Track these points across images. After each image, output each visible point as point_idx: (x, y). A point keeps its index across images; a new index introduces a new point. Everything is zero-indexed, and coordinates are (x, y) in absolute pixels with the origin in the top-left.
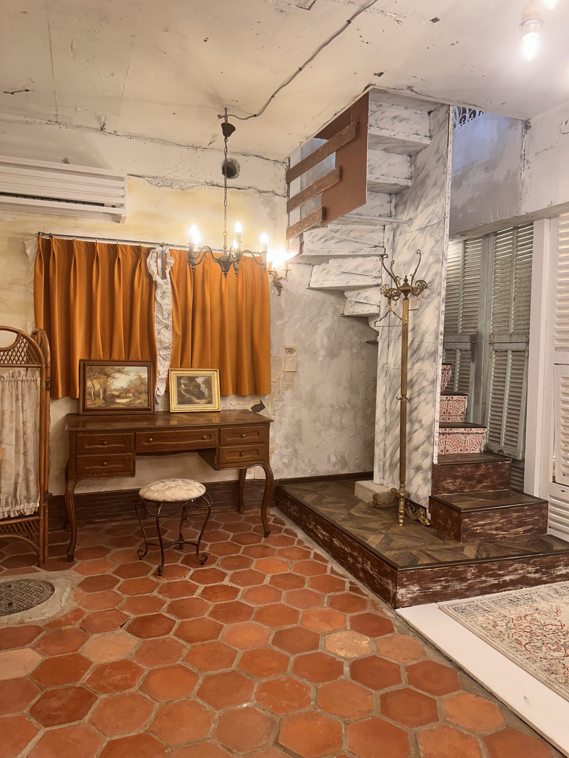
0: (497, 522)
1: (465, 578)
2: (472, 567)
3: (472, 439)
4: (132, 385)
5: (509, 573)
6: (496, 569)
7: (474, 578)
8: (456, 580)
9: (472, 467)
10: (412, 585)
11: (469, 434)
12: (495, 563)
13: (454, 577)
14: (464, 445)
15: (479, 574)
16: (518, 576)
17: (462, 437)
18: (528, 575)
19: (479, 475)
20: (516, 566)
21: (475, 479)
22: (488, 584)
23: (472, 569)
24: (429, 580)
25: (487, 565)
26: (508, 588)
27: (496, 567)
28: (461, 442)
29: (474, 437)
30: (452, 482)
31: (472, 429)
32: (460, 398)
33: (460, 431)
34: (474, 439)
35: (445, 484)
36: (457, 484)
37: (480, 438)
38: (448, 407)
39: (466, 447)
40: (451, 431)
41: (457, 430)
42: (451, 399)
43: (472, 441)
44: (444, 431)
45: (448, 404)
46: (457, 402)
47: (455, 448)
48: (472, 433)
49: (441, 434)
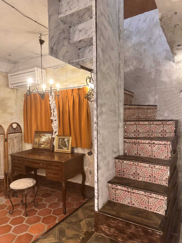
4: (46, 141)
9: (123, 224)
11: (151, 197)
14: (147, 204)
17: (146, 198)
19: (129, 232)
21: (127, 234)
28: (145, 201)
29: (157, 201)
30: (108, 229)
31: (152, 194)
32: (161, 167)
33: (141, 193)
34: (156, 202)
35: (103, 228)
36: (112, 232)
37: (163, 203)
38: (152, 172)
39: (150, 206)
40: (133, 191)
41: (138, 191)
42: (153, 167)
43: (155, 203)
44: (127, 190)
45: (152, 170)
46: (160, 170)
47: (140, 204)
48: (153, 197)
49: (125, 191)
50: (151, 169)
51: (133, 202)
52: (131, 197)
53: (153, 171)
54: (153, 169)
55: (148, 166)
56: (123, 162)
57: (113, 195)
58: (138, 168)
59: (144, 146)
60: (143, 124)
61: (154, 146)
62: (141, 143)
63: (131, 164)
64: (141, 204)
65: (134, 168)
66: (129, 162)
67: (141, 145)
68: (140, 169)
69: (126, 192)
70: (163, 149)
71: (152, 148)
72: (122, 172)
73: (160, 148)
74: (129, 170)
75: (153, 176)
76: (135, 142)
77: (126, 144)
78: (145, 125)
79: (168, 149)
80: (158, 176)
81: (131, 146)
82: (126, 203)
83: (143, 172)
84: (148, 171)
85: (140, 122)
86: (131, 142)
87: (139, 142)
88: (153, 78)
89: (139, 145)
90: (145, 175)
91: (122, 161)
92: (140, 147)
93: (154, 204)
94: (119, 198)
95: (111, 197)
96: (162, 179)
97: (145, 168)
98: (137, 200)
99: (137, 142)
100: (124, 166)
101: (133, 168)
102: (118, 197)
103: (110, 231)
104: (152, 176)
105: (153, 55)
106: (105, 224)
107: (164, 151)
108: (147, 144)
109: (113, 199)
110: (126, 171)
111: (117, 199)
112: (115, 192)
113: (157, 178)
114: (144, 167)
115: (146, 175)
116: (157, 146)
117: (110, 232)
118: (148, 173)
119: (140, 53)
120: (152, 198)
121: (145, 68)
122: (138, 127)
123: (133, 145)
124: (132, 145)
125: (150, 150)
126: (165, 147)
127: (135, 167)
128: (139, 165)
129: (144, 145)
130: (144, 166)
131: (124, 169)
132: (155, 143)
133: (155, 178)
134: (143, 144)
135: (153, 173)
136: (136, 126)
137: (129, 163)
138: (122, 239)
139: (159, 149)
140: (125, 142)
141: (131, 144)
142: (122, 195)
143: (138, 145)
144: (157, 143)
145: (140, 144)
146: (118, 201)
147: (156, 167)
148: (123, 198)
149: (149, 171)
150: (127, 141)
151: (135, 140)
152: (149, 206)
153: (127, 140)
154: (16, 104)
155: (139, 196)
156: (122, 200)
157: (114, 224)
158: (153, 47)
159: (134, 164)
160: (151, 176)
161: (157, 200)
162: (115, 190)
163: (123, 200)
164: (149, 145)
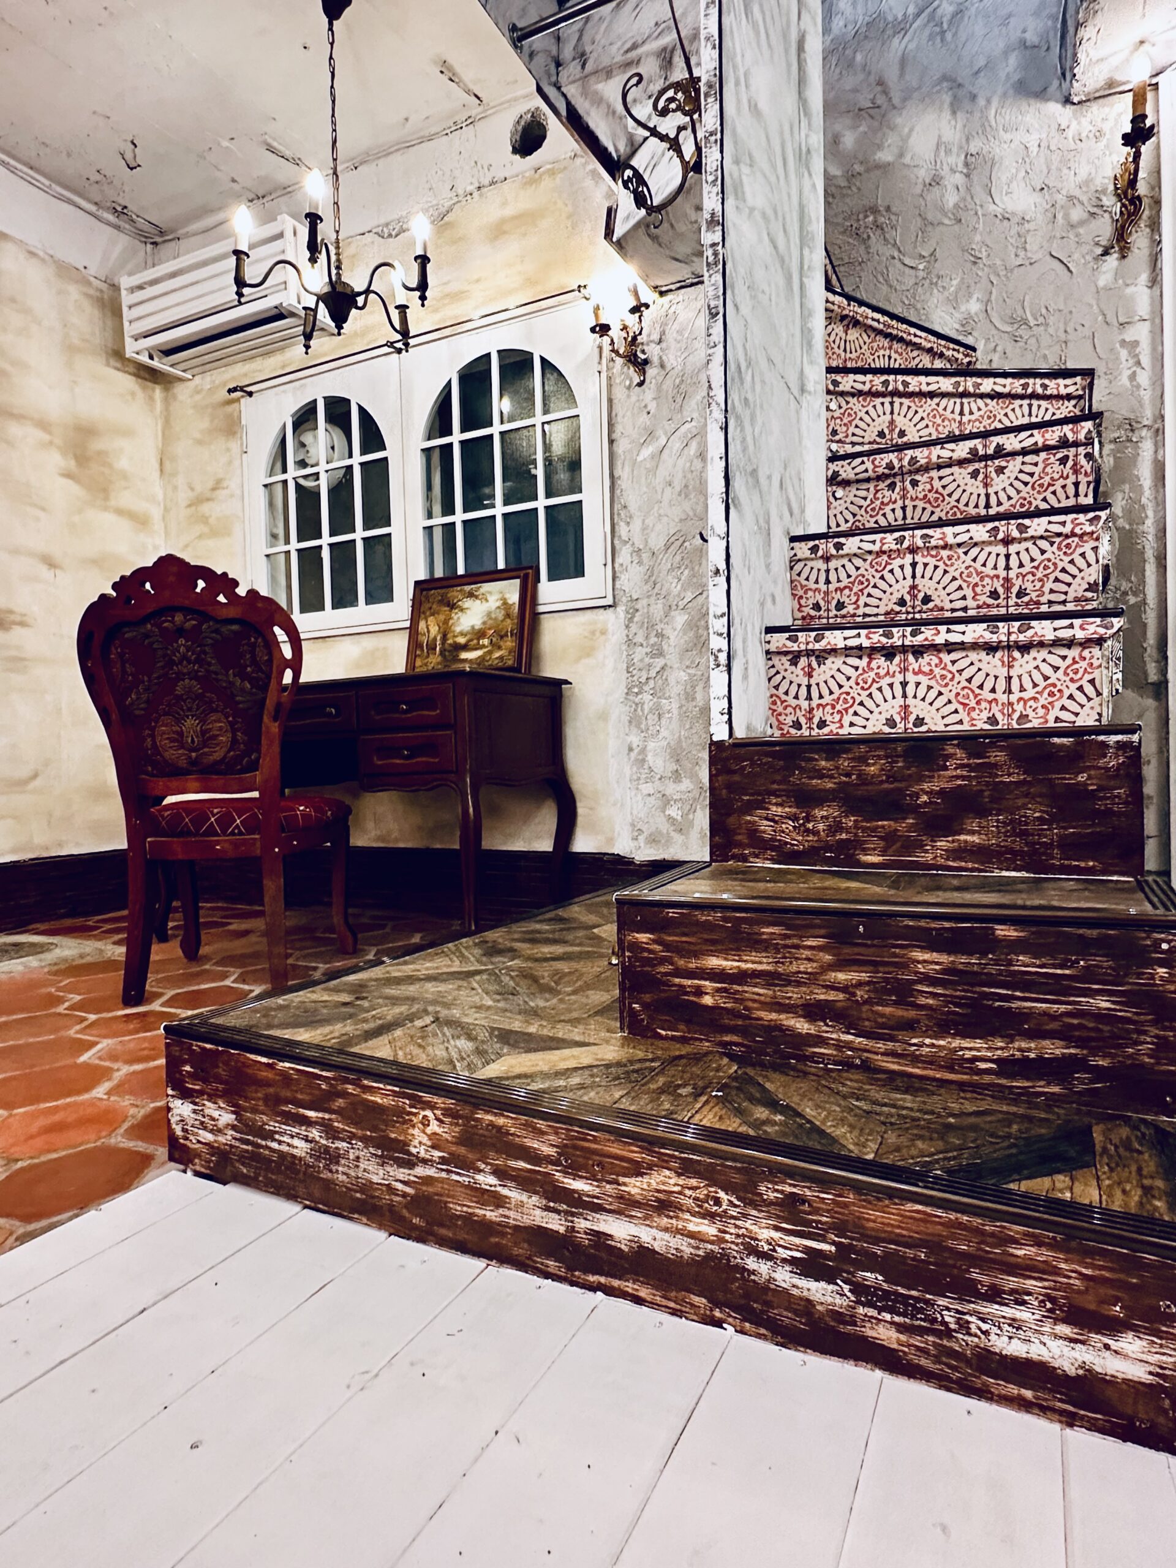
0: (813, 978)
1: (402, 1146)
2: (432, 1107)
3: (1047, 670)
5: (626, 1206)
6: (549, 1161)
7: (443, 1161)
8: (365, 1140)
9: (892, 757)
10: (212, 1098)
11: (1025, 648)
12: (541, 1124)
13: (356, 1124)
14: (1003, 698)
15: (462, 1150)
16: (686, 1248)
17: (993, 664)
18: (751, 1263)
19: (930, 793)
20: (664, 1180)
21: (914, 810)
22: (514, 1217)
23: (428, 1113)
24: (266, 1099)
25: (501, 1121)
26: (629, 1286)
27: (551, 1151)
28: (988, 685)
29: (1057, 661)
30: (795, 819)
31: (1033, 623)
32: (1063, 524)
33: (968, 638)
34: (1056, 669)
35: (765, 822)
36: (821, 827)
37: (1096, 663)
38: (1007, 568)
39: (1019, 708)
40: (919, 640)
41: (949, 631)
42: (1015, 534)
43: (1046, 678)
44: (884, 640)
45: (1008, 556)
46: (1052, 544)
47: (956, 711)
48: (1041, 644)
49: (872, 651)
50: (1001, 549)
51: (918, 709)
52: (904, 684)
53: (1014, 562)
54: (1013, 549)
55: (985, 537)
56: (839, 546)
57: (794, 703)
58: (926, 565)
59: (944, 482)
60: (925, 388)
61: (1000, 470)
62: (926, 469)
63: (885, 548)
64: (965, 705)
65: (902, 567)
66: (874, 542)
67: (922, 478)
68: (936, 567)
69: (874, 664)
70: (1047, 479)
71: (986, 485)
72: (834, 612)
73: (1032, 475)
74: (875, 586)
75: (1015, 590)
76: (890, 466)
77: (840, 493)
78: (936, 400)
79: (1076, 472)
80: (1038, 585)
81: (865, 499)
82: (875, 725)
83: (954, 579)
84: (984, 565)
85: (908, 379)
86: (870, 473)
87: (913, 460)
88: (951, 204)
89: (915, 483)
90: (964, 598)
91: (830, 545)
92: (921, 496)
93: (1042, 684)
94: (833, 707)
95: (781, 718)
96: (1062, 597)
97: (966, 553)
98: (940, 694)
99: (905, 462)
100: (843, 575)
101: (898, 571)
102: (824, 707)
103: (810, 826)
104: (1008, 590)
105: (953, 80)
106: (777, 796)
107: (1058, 486)
108: (961, 463)
109: (797, 725)
110: (854, 599)
111: (818, 715)
112: (810, 676)
113: (1034, 595)
114: (961, 551)
115: (969, 593)
116: (1019, 466)
117: (808, 831)
118: (982, 579)
119: (880, 83)
120: (1034, 653)
121: (907, 160)
122: (896, 411)
123: (879, 495)
124: (871, 496)
125: (974, 497)
126: (1063, 461)
127: (909, 558)
128: (933, 542)
129: (941, 478)
130: (960, 539)
131: (842, 590)
132: (1009, 448)
133: (1026, 599)
134: (934, 474)
135: (1012, 574)
136: (887, 407)
137: (876, 548)
138: (884, 852)
139: (1026, 484)
140: (834, 480)
141: (868, 490)
142: (852, 682)
143: (907, 483)
144: (1018, 447)
145: (917, 477)
146: (826, 730)
147: (1031, 532)
148: (858, 699)
149: (990, 563)
150: (844, 475)
151: (892, 457)
152: (1010, 704)
153: (846, 470)
154: (161, 470)
155: (953, 662)
156: (847, 720)
157: (831, 777)
158: (949, 36)
159: (906, 544)
160: (1001, 590)
161: (1064, 658)
162: (810, 665)
163: (856, 714)
164: (971, 468)
